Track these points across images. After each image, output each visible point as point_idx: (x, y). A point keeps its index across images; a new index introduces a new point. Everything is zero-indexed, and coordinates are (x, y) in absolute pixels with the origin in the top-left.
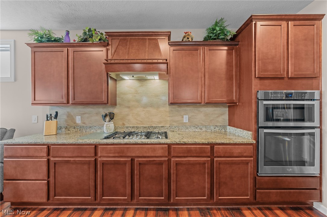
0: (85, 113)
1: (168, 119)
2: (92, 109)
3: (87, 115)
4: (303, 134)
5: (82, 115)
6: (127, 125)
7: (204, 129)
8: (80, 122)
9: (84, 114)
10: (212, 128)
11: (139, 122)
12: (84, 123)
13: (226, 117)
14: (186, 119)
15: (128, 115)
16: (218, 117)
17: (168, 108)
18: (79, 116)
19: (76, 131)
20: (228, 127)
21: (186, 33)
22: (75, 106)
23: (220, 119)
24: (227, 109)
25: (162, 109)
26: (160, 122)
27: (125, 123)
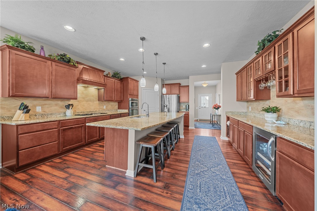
0: (46, 104)
1: (98, 107)
2: (52, 102)
3: (47, 106)
4: (133, 110)
5: (42, 106)
6: (77, 111)
7: (111, 111)
8: (40, 111)
9: (44, 105)
10: (114, 110)
11: (84, 109)
12: (45, 112)
13: (117, 106)
14: (105, 107)
15: (78, 105)
16: (115, 106)
17: (97, 102)
18: (40, 106)
19: (37, 117)
20: (118, 110)
21: (109, 73)
22: (35, 99)
23: (116, 107)
24: (117, 103)
25: (95, 103)
26: (95, 109)
27: (76, 110)
